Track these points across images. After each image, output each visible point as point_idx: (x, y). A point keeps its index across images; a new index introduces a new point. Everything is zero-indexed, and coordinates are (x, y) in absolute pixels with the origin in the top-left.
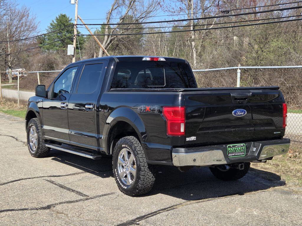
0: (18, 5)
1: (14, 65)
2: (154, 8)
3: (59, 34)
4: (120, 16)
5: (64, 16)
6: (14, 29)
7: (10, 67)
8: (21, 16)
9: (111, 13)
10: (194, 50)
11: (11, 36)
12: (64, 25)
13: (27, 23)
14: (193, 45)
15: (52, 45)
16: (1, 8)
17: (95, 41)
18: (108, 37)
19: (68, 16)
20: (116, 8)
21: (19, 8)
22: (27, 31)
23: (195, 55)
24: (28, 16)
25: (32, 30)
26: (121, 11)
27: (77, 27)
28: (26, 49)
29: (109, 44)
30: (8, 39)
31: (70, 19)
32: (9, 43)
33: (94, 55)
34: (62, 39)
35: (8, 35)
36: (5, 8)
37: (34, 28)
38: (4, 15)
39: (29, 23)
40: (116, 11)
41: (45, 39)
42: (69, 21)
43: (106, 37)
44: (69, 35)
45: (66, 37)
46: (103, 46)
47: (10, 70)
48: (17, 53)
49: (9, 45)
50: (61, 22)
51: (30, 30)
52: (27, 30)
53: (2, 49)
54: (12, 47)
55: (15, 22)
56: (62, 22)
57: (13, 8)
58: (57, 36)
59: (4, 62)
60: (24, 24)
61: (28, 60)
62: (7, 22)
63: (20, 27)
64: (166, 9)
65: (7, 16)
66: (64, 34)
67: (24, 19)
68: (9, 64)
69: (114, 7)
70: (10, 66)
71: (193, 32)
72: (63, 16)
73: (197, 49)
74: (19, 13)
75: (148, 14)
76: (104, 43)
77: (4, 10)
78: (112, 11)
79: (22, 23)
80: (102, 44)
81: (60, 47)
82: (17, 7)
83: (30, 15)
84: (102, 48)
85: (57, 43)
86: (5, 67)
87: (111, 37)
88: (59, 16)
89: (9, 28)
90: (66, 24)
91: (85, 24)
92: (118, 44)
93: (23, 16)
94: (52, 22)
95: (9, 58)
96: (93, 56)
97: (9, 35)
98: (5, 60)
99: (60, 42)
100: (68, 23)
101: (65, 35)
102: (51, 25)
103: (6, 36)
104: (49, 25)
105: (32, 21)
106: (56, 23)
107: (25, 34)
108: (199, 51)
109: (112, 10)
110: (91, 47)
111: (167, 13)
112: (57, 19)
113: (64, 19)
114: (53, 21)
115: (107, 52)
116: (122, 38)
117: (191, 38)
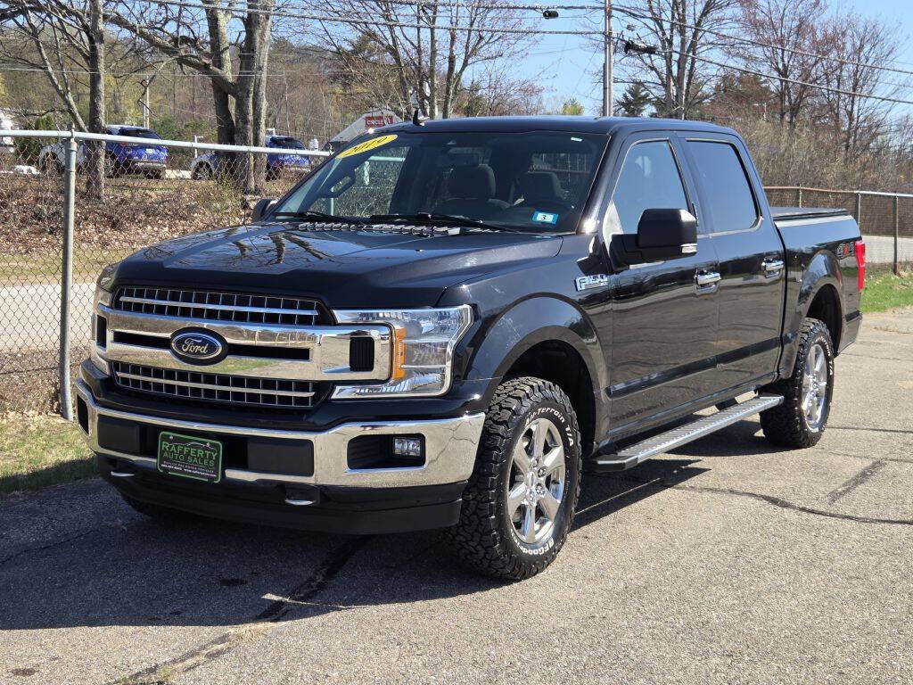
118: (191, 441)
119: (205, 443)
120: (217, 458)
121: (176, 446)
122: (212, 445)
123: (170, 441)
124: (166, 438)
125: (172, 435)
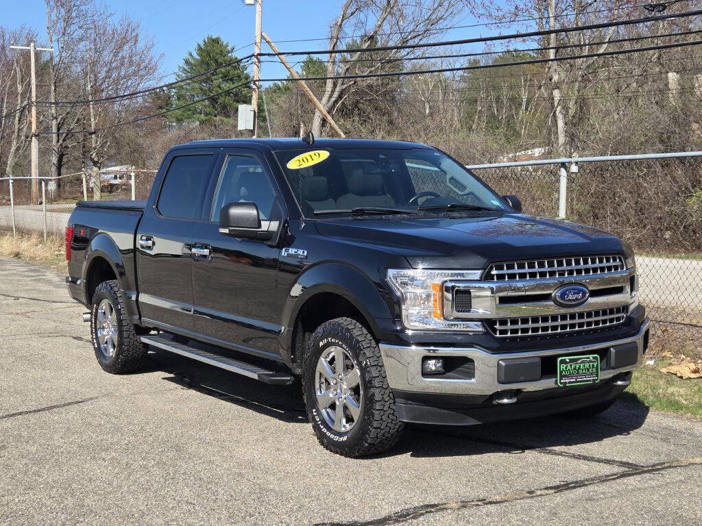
0: (111, 15)
1: (106, 157)
2: (447, 10)
3: (204, 85)
4: (363, 31)
5: (216, 41)
6: (102, 74)
7: (95, 163)
8: (119, 42)
9: (341, 25)
10: (557, 112)
11: (96, 90)
12: (216, 61)
13: (134, 59)
14: (555, 99)
15: (189, 111)
16: (74, 24)
17: (304, 95)
18: (335, 85)
19: (224, 40)
20: (352, 14)
21: (114, 23)
22: (132, 78)
23: (561, 124)
24: (136, 41)
25: (147, 74)
26: (364, 19)
27: (259, 62)
28: (131, 118)
29: (336, 102)
30: (90, 96)
31: (229, 48)
32: (91, 106)
33: (299, 127)
34: (212, 95)
35: (89, 86)
36: (81, 23)
37: (150, 70)
38: (81, 40)
39: (138, 57)
40: (353, 20)
41: (169, 98)
42: (229, 52)
43: (329, 84)
44: (228, 85)
45: (220, 91)
46: (322, 106)
47: (95, 169)
48: (112, 131)
49: (92, 111)
50: (210, 57)
51: (141, 73)
52: (135, 73)
53: (76, 120)
54: (100, 115)
55: (107, 56)
56: (211, 55)
57: (100, 23)
58: (201, 89)
59: (81, 151)
60: (126, 60)
61: (139, 145)
62: (88, 56)
63: (117, 68)
64: (482, 11)
65: (88, 43)
66: (216, 83)
67: (126, 47)
68: (94, 154)
69: (349, 12)
70: (96, 159)
71: (555, 65)
72: (213, 40)
73: (566, 108)
74: (114, 34)
75: (432, 25)
76: (325, 99)
77: (80, 28)
78: (342, 21)
79: (123, 58)
80: (320, 100)
81: (207, 114)
82: (110, 21)
83: (139, 39)
84: (321, 111)
85: (199, 106)
86: (83, 162)
87: (343, 84)
88: (205, 42)
89: (92, 71)
90: (220, 60)
91: (280, 52)
92: (358, 102)
93: (124, 41)
94: (187, 56)
95: (94, 141)
96: (297, 134)
97: (91, 87)
98: (84, 147)
99: (207, 102)
100: (226, 58)
101: (219, 87)
102: (187, 62)
103: (84, 90)
104: (182, 64)
105: (145, 52)
106: (198, 57)
107: (129, 84)
108: (571, 112)
109: (343, 17)
110: (292, 111)
111: (484, 20)
112: (200, 48)
113: (217, 49)
114: (191, 54)
115: (333, 122)
116: (370, 87)
117: (551, 80)
118: (581, 359)
119: (588, 358)
120: (597, 365)
121: (571, 366)
122: (594, 358)
123: (566, 363)
124: (563, 362)
125: (567, 359)
